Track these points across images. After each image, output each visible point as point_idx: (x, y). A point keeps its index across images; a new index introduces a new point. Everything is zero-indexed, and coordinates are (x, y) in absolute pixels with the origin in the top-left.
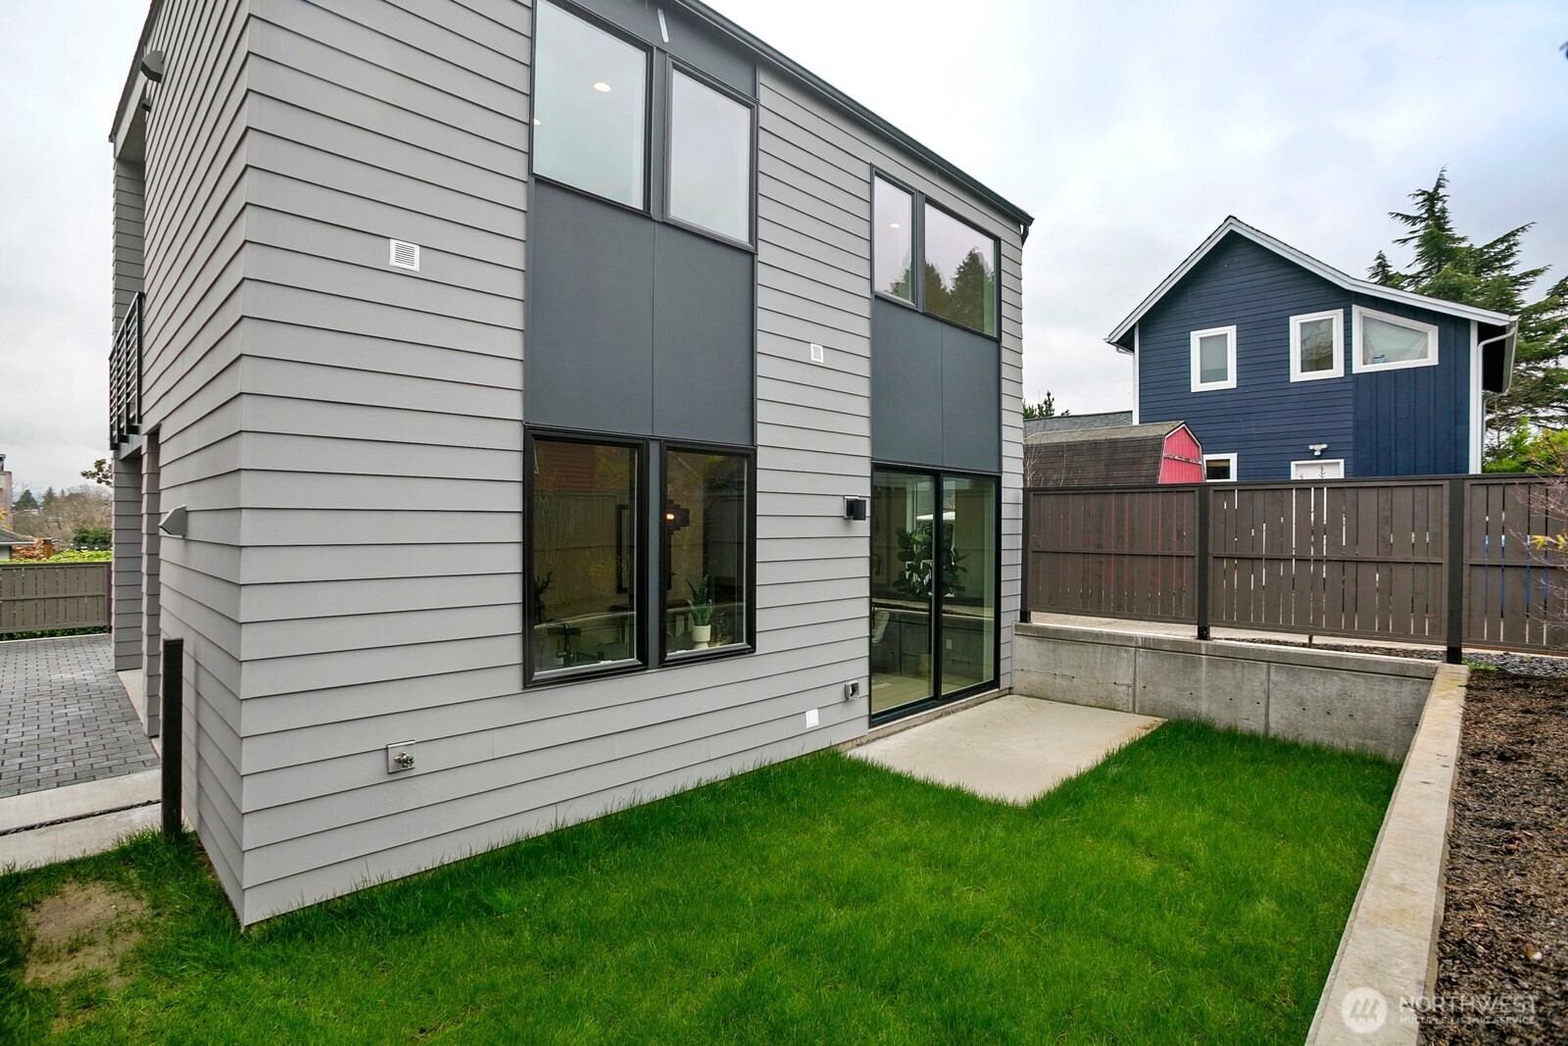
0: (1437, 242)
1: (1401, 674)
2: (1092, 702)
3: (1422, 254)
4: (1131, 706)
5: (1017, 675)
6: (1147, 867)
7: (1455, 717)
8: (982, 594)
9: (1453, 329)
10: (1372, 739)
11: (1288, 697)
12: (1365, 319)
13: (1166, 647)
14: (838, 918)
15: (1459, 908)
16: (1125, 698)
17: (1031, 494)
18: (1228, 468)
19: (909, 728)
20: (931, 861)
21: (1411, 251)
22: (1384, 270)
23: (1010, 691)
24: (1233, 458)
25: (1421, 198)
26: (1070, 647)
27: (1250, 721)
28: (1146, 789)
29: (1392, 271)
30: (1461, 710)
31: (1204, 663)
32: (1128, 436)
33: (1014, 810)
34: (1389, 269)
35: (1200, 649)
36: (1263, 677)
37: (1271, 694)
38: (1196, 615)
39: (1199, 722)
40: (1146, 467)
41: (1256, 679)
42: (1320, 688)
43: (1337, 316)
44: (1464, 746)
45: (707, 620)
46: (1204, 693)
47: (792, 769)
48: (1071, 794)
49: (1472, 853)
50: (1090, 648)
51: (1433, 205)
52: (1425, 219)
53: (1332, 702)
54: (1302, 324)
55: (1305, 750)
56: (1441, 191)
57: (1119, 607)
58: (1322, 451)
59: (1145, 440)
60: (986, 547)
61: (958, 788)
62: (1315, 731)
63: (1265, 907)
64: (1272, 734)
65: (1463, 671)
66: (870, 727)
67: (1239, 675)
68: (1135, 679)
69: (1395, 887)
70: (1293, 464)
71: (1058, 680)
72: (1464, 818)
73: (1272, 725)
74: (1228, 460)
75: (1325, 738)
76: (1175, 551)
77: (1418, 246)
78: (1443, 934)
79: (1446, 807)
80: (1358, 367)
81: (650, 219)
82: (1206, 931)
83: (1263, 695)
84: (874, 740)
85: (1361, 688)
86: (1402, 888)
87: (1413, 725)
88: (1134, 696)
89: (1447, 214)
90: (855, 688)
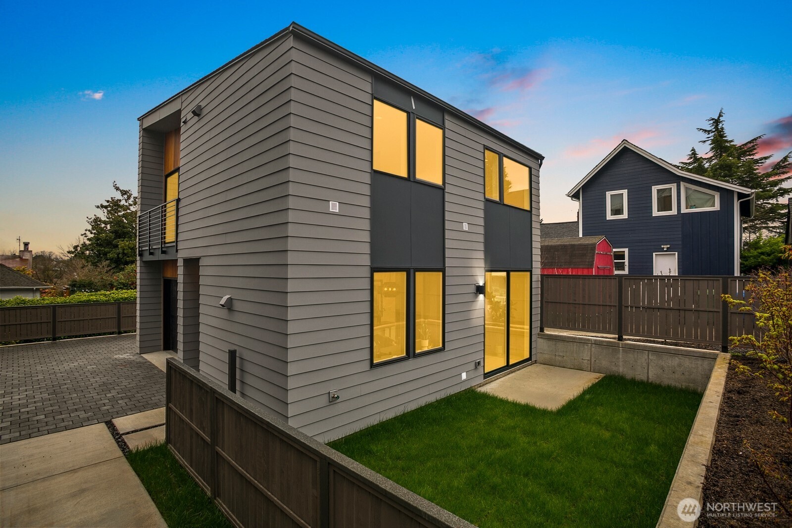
0: (719, 142)
1: (703, 357)
2: (572, 367)
3: (712, 148)
4: (589, 369)
5: (539, 355)
6: (607, 435)
7: (724, 377)
8: (524, 320)
9: (726, 195)
10: (692, 383)
11: (657, 365)
12: (686, 189)
13: (604, 344)
14: (499, 453)
15: (719, 441)
16: (586, 365)
17: (544, 277)
18: (624, 255)
19: (498, 379)
20: (525, 433)
21: (708, 146)
22: (695, 156)
23: (536, 362)
24: (626, 250)
25: (712, 122)
26: (562, 343)
27: (641, 376)
28: (601, 404)
29: (699, 156)
30: (726, 374)
31: (621, 351)
32: (579, 243)
33: (551, 412)
34: (697, 156)
35: (619, 345)
36: (646, 357)
37: (650, 365)
38: (617, 331)
39: (619, 375)
40: (588, 258)
41: (643, 358)
42: (670, 362)
43: (673, 187)
44: (726, 388)
45: (427, 338)
46: (621, 364)
47: (458, 396)
48: (572, 407)
49: (724, 425)
50: (571, 344)
51: (717, 125)
52: (714, 132)
53: (675, 368)
54: (658, 190)
55: (664, 387)
56: (721, 119)
57: (584, 326)
58: (667, 248)
59: (588, 245)
60: (525, 299)
61: (527, 404)
62: (668, 380)
63: (653, 448)
64: (650, 381)
65: (728, 356)
66: (484, 379)
67: (636, 356)
68: (591, 357)
69: (700, 435)
70: (654, 254)
71: (557, 357)
72: (723, 414)
73: (650, 377)
74: (624, 251)
75: (673, 383)
76: (608, 304)
77: (710, 144)
78: (714, 448)
79: (717, 410)
80: (684, 210)
81: (410, 181)
82: (633, 457)
83: (646, 365)
84: (485, 384)
85: (687, 362)
86: (702, 435)
87: (708, 378)
88: (591, 365)
89: (724, 130)
90: (479, 363)
